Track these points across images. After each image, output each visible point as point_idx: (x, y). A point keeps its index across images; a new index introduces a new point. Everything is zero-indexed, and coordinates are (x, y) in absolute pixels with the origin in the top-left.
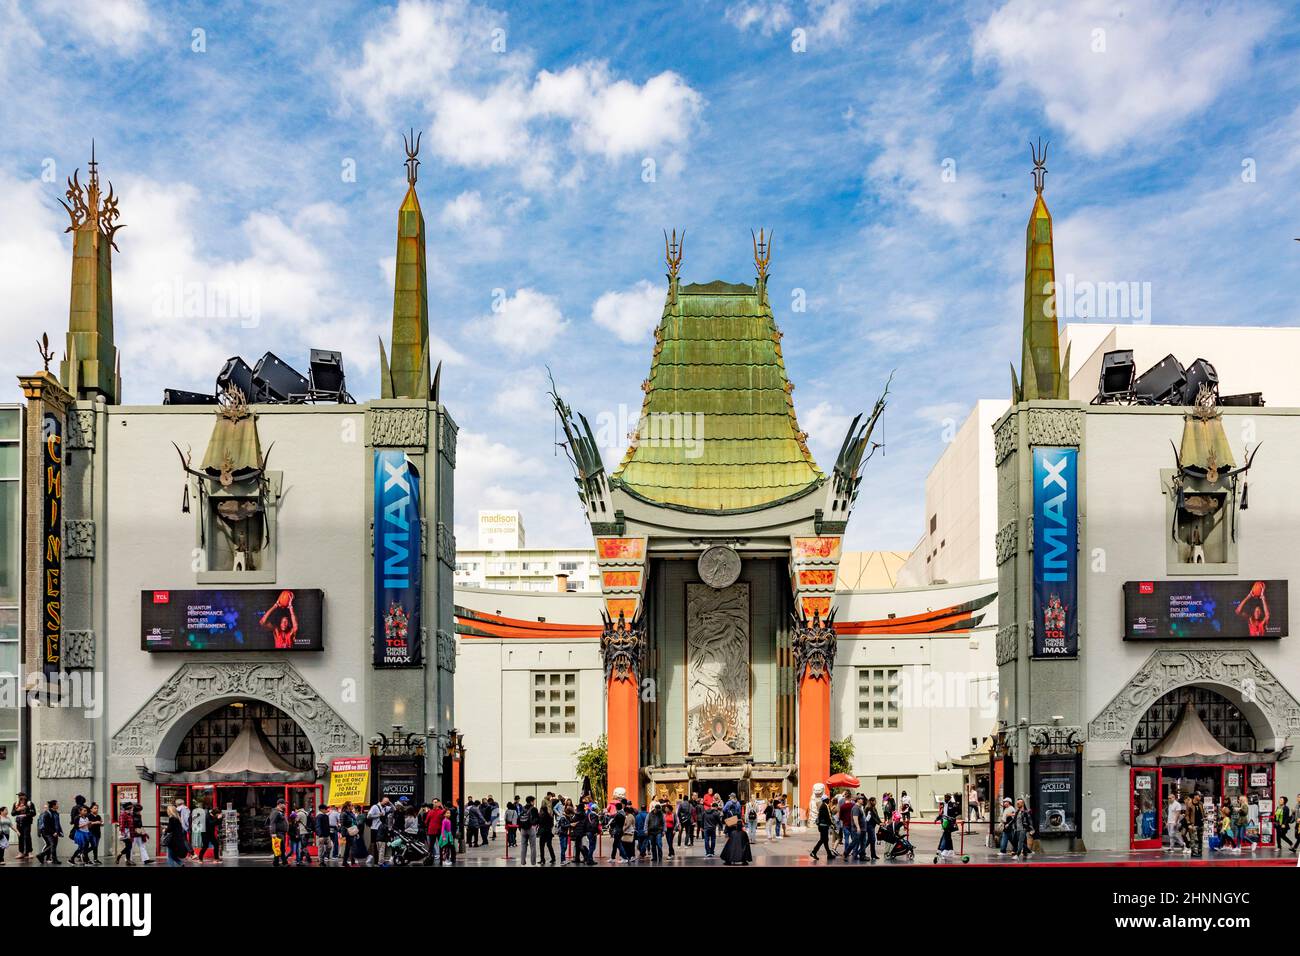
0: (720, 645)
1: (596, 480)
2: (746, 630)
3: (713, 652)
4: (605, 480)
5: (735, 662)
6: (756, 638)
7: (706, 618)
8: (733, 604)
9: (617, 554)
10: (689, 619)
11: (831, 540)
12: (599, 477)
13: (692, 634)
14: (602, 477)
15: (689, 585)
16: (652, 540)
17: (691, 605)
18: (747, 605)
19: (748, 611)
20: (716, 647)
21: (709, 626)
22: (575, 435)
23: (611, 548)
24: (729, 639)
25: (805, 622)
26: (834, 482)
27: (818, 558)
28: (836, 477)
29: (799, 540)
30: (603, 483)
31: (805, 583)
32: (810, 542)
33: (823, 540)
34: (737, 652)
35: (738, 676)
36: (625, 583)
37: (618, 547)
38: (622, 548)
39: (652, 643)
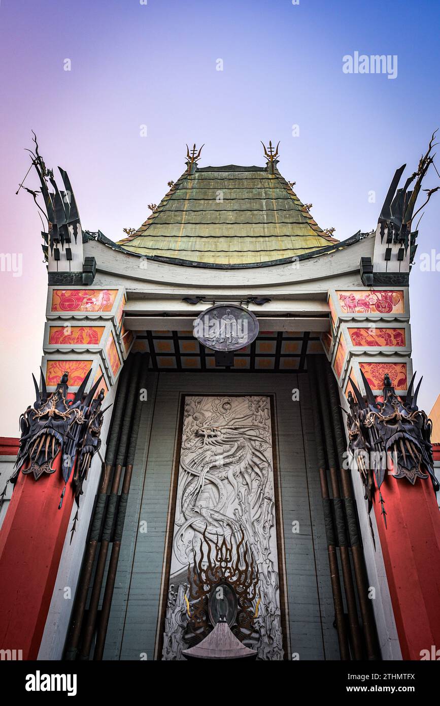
0: (230, 472)
1: (67, 230)
2: (269, 454)
3: (217, 481)
4: (79, 231)
5: (252, 498)
6: (283, 465)
7: (209, 436)
8: (248, 422)
9: (78, 305)
10: (184, 437)
11: (390, 294)
12: (71, 229)
13: (187, 459)
14: (75, 229)
15: (187, 398)
16: (131, 297)
17: (188, 420)
18: (269, 422)
19: (270, 430)
20: (223, 474)
21: (213, 448)
22: (51, 190)
23: (69, 300)
24: (243, 465)
25: (371, 397)
26: (382, 234)
27: (376, 315)
28: (382, 228)
29: (344, 293)
30: (76, 234)
31: (360, 344)
32: (358, 296)
33: (379, 295)
34: (255, 484)
35: (258, 520)
36: (80, 340)
37: (81, 299)
38: (85, 300)
39: (121, 458)
